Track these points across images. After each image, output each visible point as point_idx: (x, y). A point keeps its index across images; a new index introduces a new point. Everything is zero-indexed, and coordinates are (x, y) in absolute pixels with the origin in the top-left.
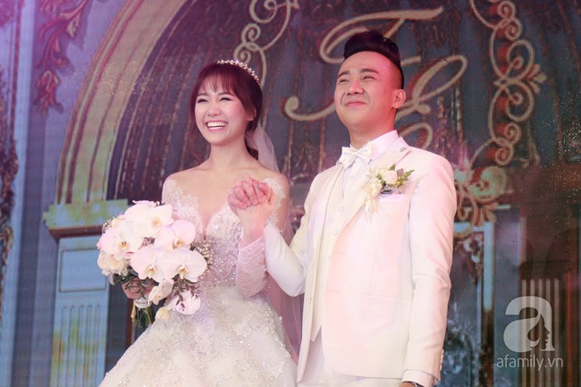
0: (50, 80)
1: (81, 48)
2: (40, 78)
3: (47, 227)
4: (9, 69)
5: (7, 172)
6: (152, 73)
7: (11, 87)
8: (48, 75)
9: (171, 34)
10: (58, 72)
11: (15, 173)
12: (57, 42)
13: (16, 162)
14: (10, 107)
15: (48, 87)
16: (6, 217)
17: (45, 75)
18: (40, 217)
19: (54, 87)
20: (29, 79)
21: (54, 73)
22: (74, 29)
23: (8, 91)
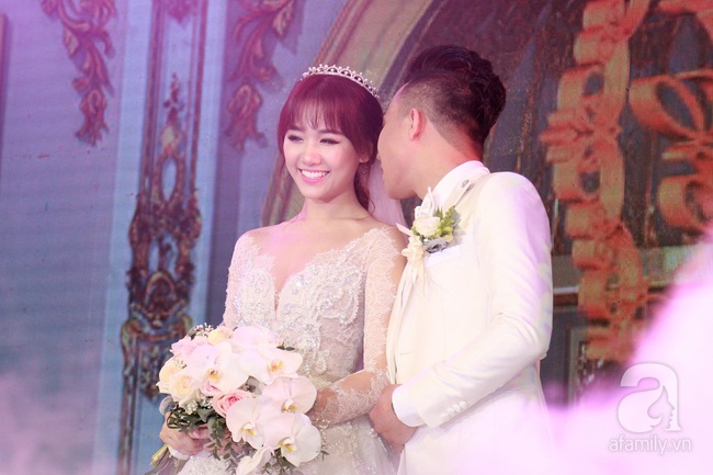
0: (248, 100)
1: (294, 52)
2: (235, 94)
4: (190, 83)
5: (184, 235)
7: (192, 111)
8: (245, 92)
9: (425, 30)
10: (258, 87)
11: (197, 236)
12: (259, 44)
13: (198, 220)
14: (190, 139)
15: (245, 108)
16: (183, 301)
17: (242, 90)
19: (255, 109)
20: (218, 96)
21: (254, 91)
22: (284, 24)
23: (188, 115)
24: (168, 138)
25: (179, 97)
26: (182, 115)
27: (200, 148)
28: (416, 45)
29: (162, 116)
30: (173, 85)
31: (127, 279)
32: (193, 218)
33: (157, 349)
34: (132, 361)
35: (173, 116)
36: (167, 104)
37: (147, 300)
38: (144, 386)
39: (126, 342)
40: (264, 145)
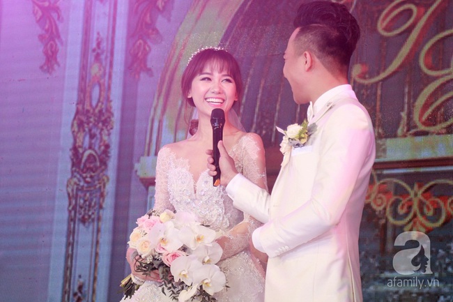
0: (142, 48)
1: (169, 20)
2: (134, 45)
3: (138, 176)
4: (107, 38)
5: (104, 128)
6: (230, 43)
7: (109, 55)
8: (140, 44)
9: (247, 8)
10: (148, 41)
11: (112, 128)
12: (148, 15)
13: (112, 119)
14: (107, 71)
15: (140, 54)
16: (103, 167)
17: (138, 42)
18: (132, 167)
19: (146, 54)
20: (124, 46)
21: (145, 43)
22: (163, 3)
23: (106, 58)
24: (95, 70)
25: (101, 46)
26: (103, 57)
27: (114, 76)
28: (241, 18)
29: (91, 57)
30: (98, 39)
31: (70, 153)
32: (109, 118)
33: (88, 195)
34: (74, 202)
35: (97, 57)
36: (94, 50)
37: (82, 166)
38: (81, 216)
39: (70, 190)
40: (151, 75)
